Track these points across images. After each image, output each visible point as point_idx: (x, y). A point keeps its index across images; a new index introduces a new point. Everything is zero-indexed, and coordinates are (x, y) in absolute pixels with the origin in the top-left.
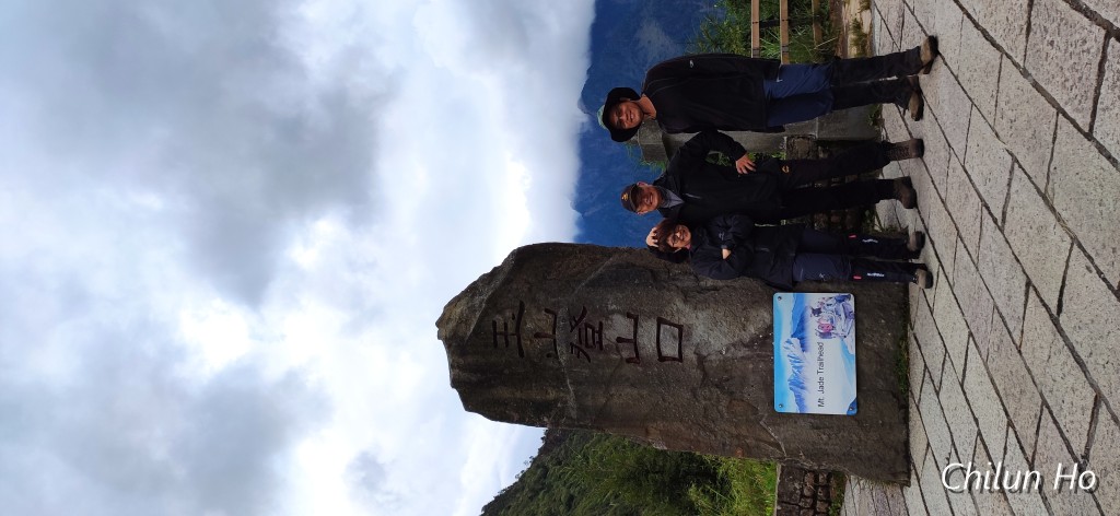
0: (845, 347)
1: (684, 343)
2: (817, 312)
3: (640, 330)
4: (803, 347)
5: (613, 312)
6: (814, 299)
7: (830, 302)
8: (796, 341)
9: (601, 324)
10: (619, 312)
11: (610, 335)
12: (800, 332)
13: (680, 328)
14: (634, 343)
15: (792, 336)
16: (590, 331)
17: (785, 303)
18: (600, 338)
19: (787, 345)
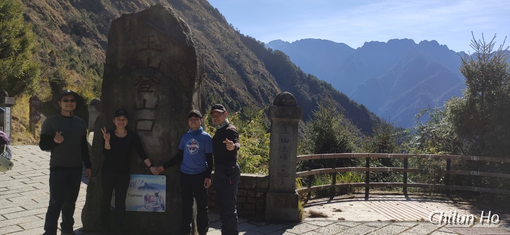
0: (140, 206)
1: (144, 132)
2: (157, 195)
3: (150, 110)
4: (140, 188)
5: (158, 97)
6: (163, 194)
7: (161, 201)
8: (143, 185)
9: (152, 92)
10: (158, 101)
11: (147, 96)
12: (148, 187)
13: (151, 131)
14: (144, 108)
15: (145, 183)
16: (148, 86)
17: (162, 180)
18: (146, 91)
19: (141, 181)
